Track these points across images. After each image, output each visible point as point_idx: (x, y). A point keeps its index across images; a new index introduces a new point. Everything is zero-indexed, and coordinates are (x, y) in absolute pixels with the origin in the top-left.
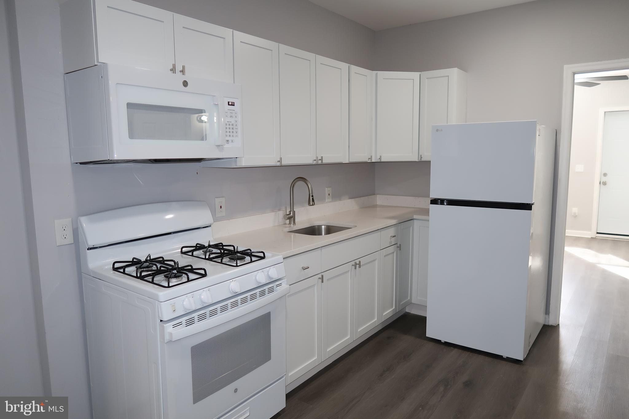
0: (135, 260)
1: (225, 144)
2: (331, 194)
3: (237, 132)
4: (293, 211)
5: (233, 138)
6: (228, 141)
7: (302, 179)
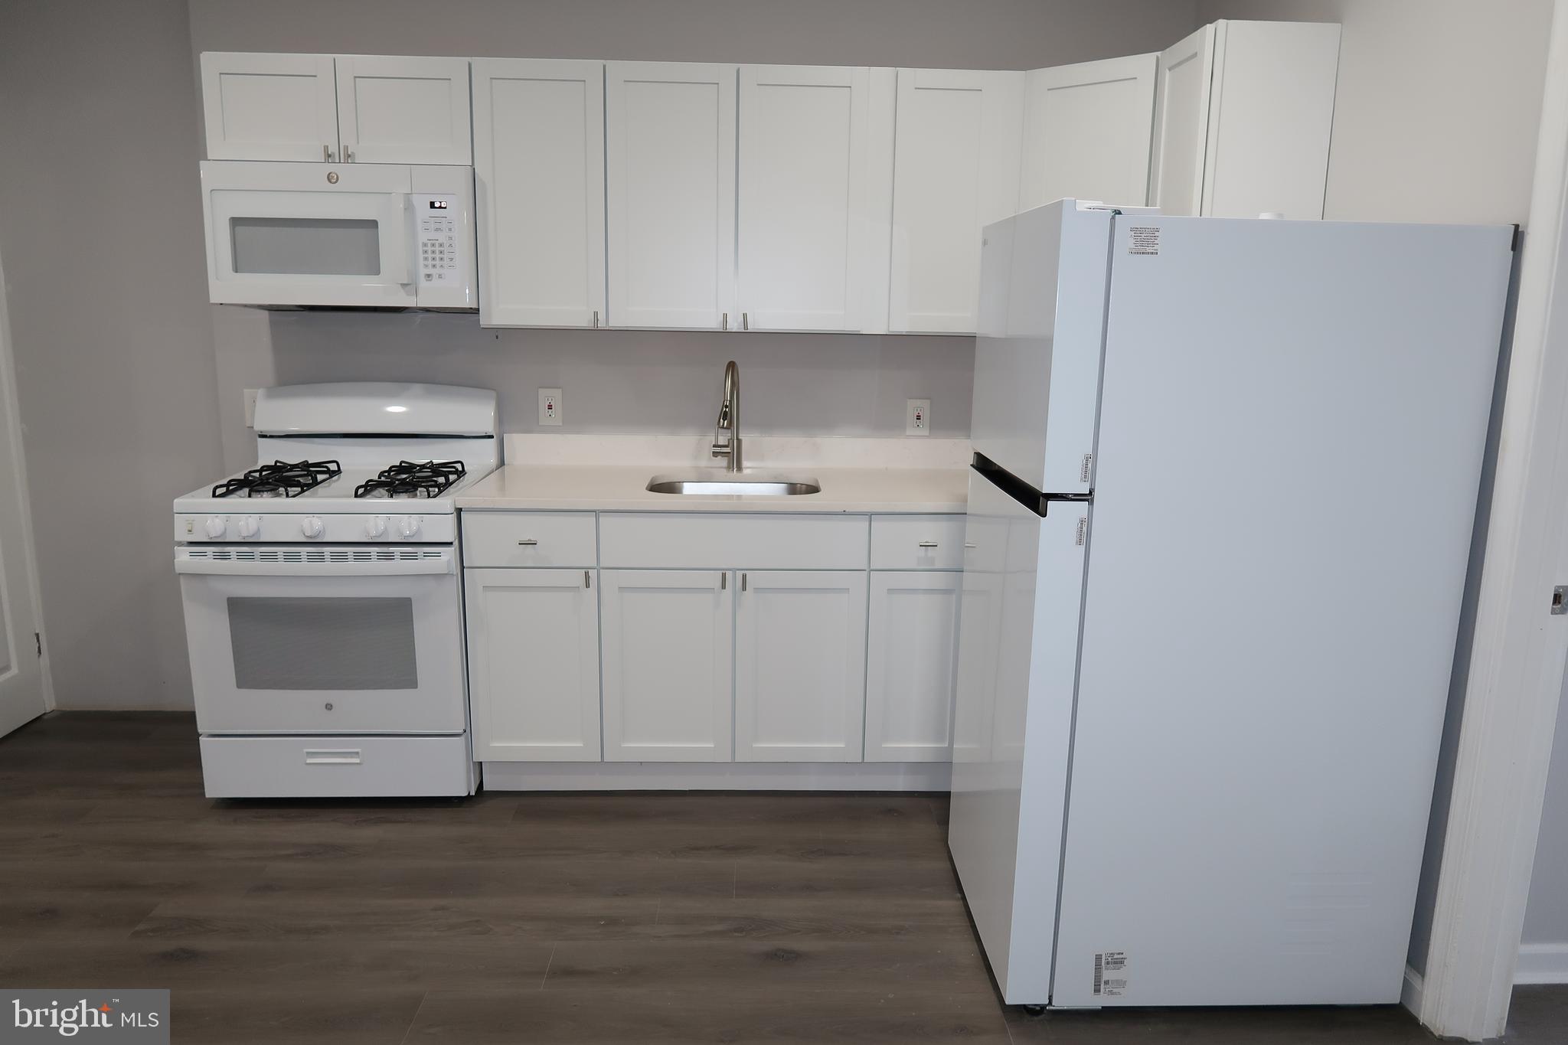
1: (423, 283)
2: (926, 417)
3: (452, 259)
4: (737, 439)
5: (441, 271)
6: (429, 276)
7: (732, 366)
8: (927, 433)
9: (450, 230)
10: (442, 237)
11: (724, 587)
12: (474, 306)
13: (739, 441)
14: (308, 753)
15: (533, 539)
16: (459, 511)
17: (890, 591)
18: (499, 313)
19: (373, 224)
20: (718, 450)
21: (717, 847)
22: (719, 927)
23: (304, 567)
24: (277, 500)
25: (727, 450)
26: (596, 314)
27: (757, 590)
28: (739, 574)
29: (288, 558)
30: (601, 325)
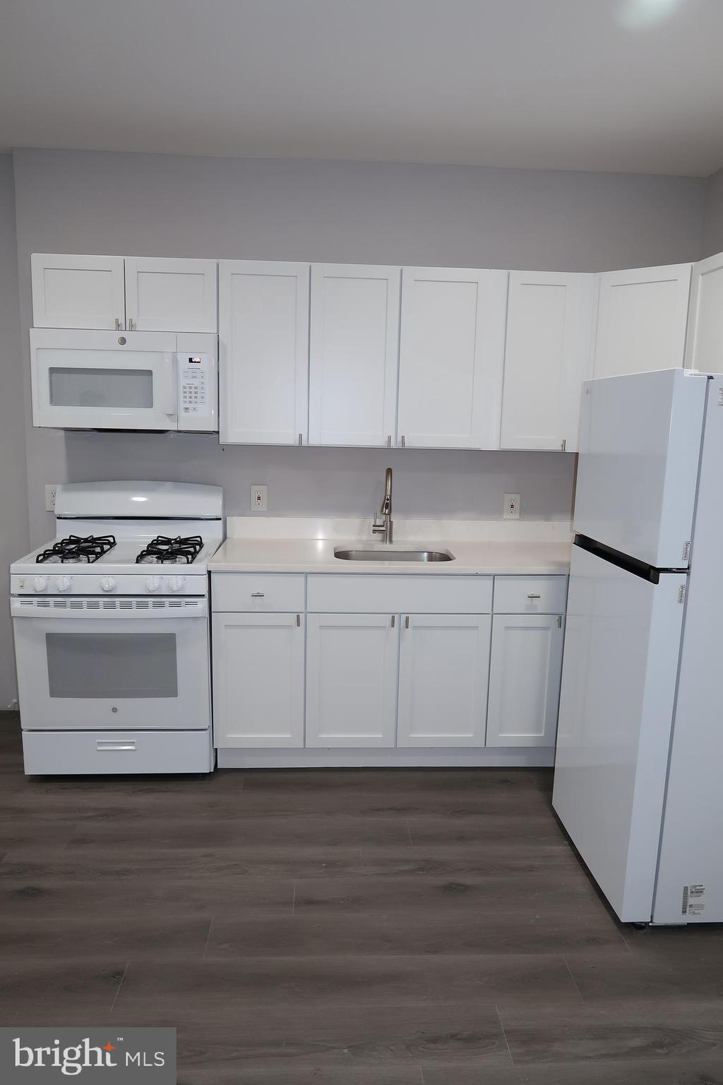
0: (72, 538)
1: (182, 414)
2: (517, 506)
3: (203, 398)
4: (390, 521)
5: (195, 406)
6: (187, 409)
7: (389, 471)
8: (518, 517)
9: (202, 377)
10: (196, 382)
11: (393, 626)
12: (217, 430)
13: (391, 522)
14: (99, 743)
15: (261, 592)
16: (209, 573)
17: (507, 628)
18: (233, 435)
19: (149, 373)
20: (377, 528)
21: (391, 809)
22: (407, 867)
23: (101, 612)
24: (79, 565)
25: (383, 529)
26: (300, 436)
27: (415, 627)
28: (404, 617)
29: (91, 606)
30: (304, 443)
